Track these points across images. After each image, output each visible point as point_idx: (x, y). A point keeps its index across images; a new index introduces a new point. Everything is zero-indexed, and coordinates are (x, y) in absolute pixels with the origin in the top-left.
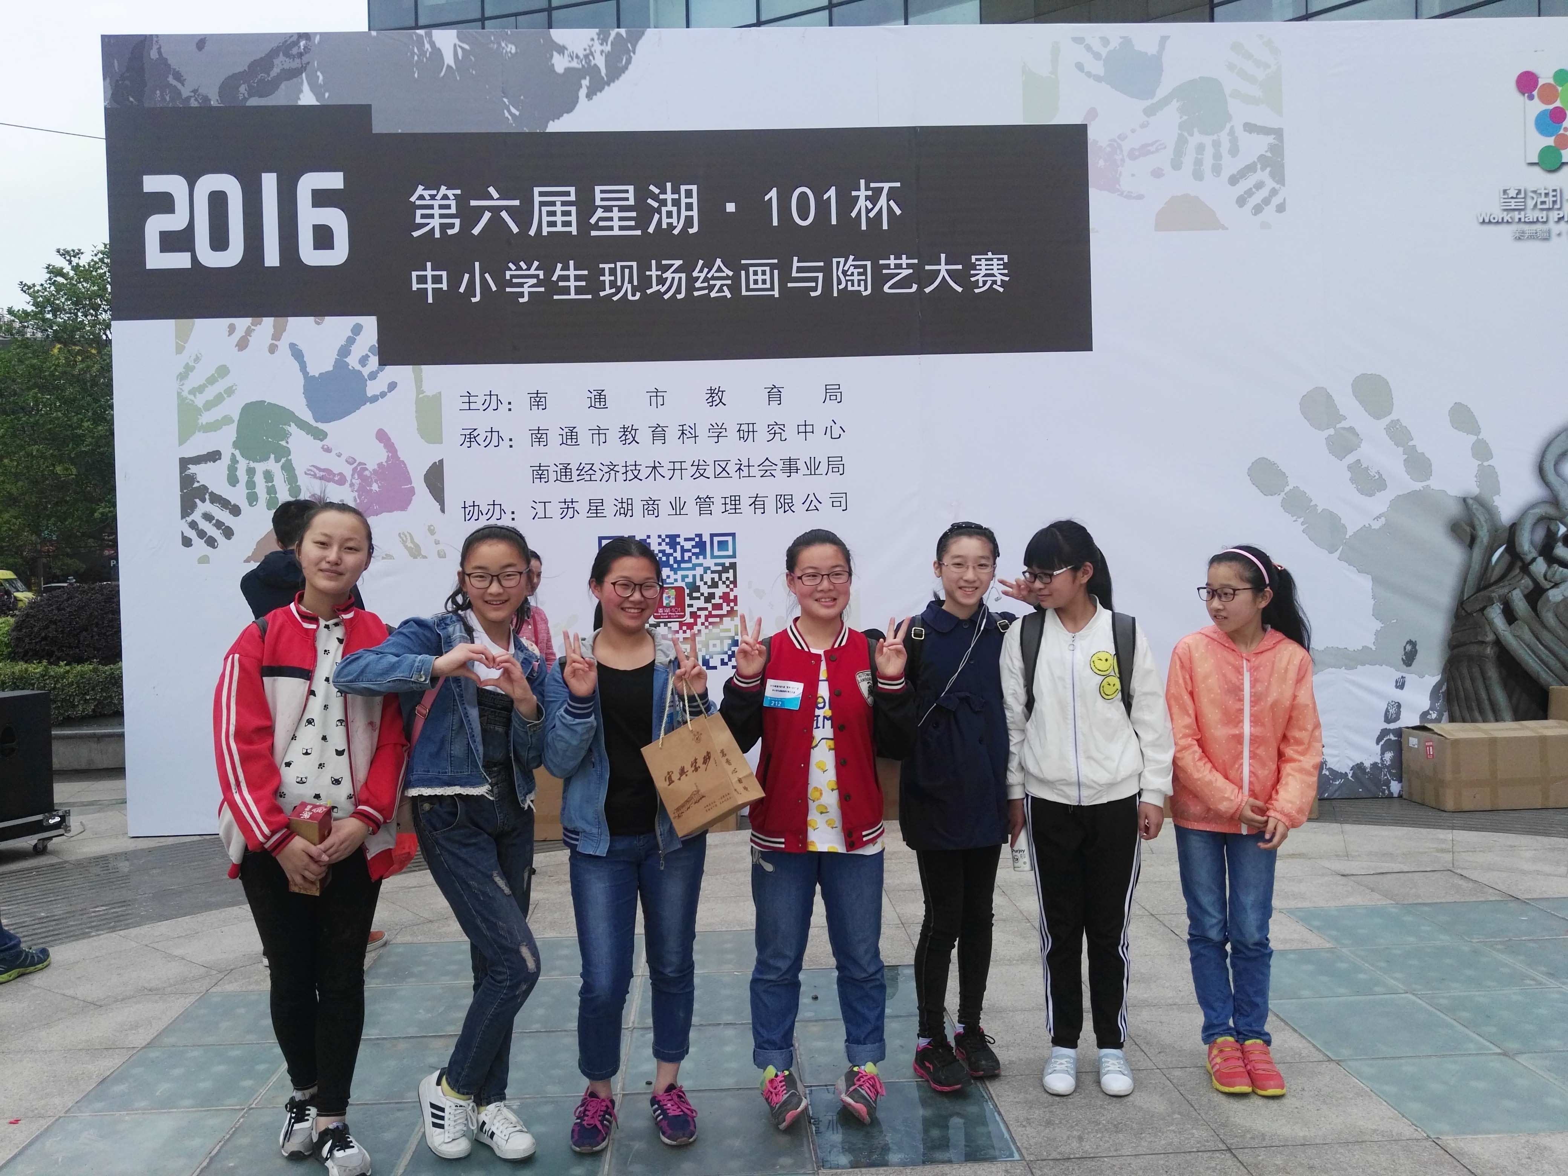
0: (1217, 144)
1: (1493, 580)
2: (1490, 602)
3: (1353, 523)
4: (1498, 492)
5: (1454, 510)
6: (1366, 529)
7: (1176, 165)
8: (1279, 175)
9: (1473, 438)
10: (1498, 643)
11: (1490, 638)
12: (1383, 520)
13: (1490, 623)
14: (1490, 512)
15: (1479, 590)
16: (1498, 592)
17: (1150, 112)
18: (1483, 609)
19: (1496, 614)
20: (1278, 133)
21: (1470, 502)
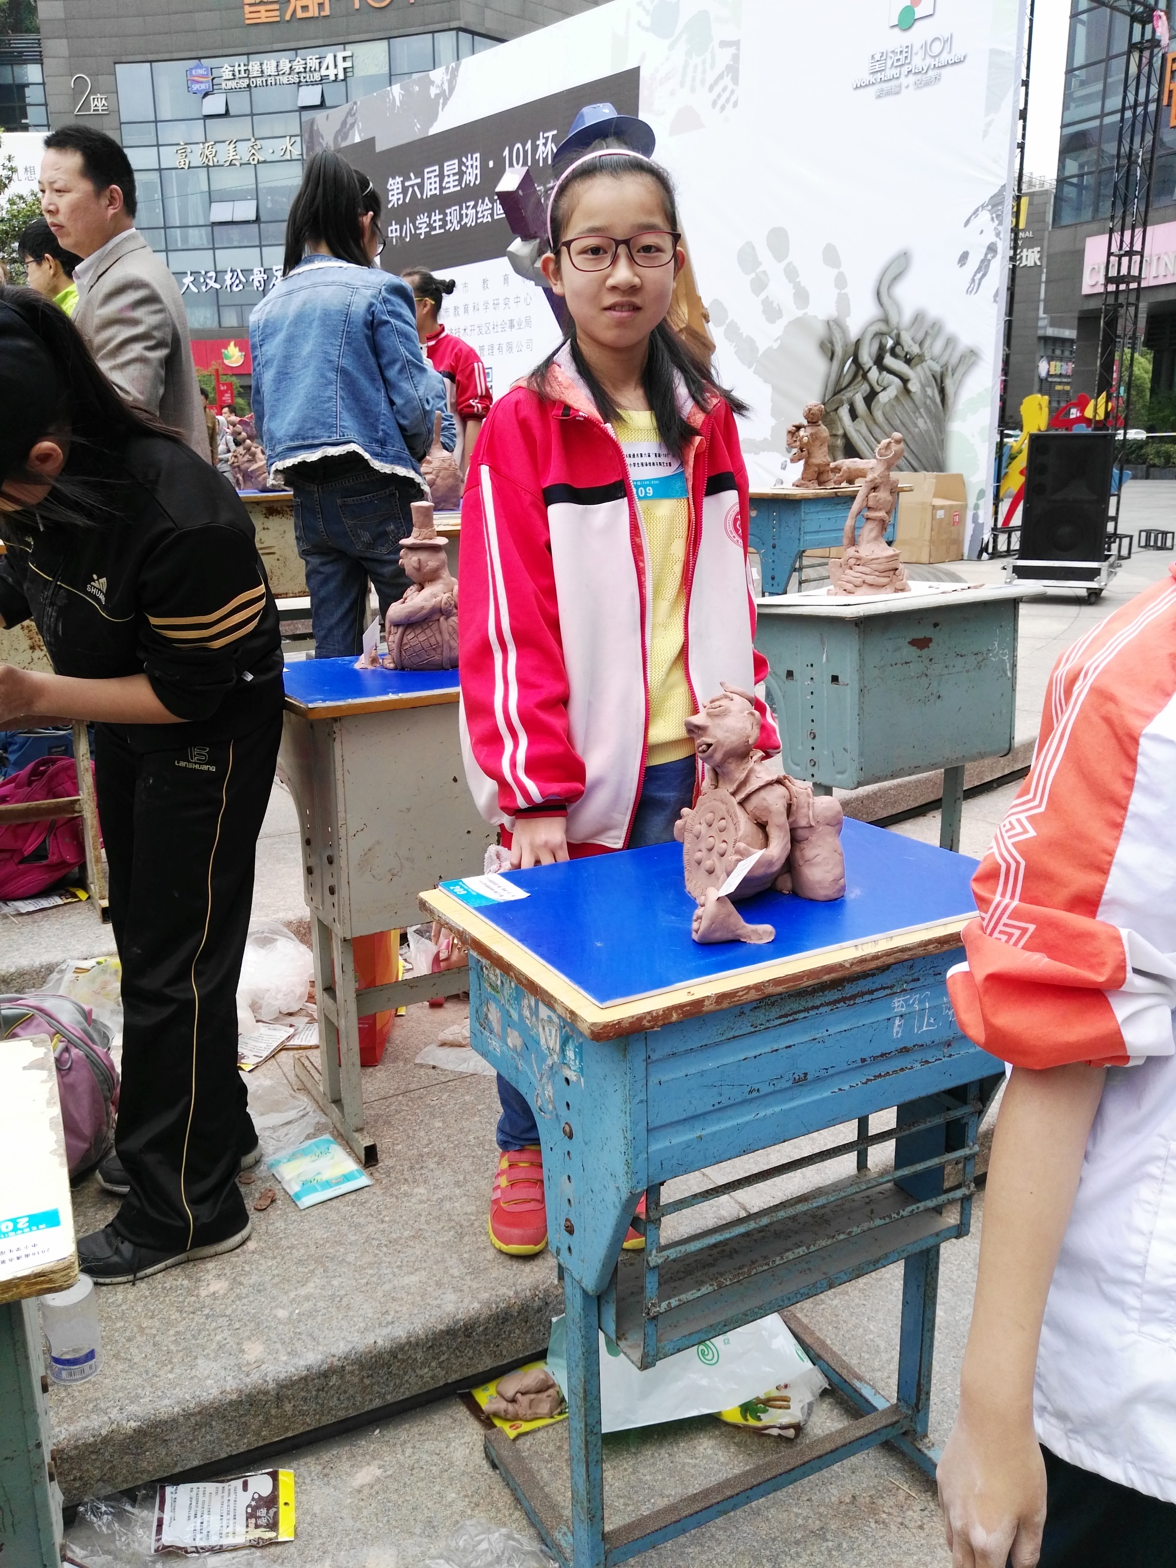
0: (704, 62)
1: (844, 385)
2: (841, 404)
3: (763, 345)
4: (848, 315)
5: (821, 331)
6: (770, 349)
7: (682, 85)
8: (735, 80)
9: (835, 272)
10: (845, 436)
11: (840, 432)
12: (779, 342)
13: (840, 419)
14: (844, 330)
15: (835, 394)
16: (846, 395)
17: (671, 47)
18: (836, 410)
19: (844, 412)
20: (736, 44)
21: (831, 323)
